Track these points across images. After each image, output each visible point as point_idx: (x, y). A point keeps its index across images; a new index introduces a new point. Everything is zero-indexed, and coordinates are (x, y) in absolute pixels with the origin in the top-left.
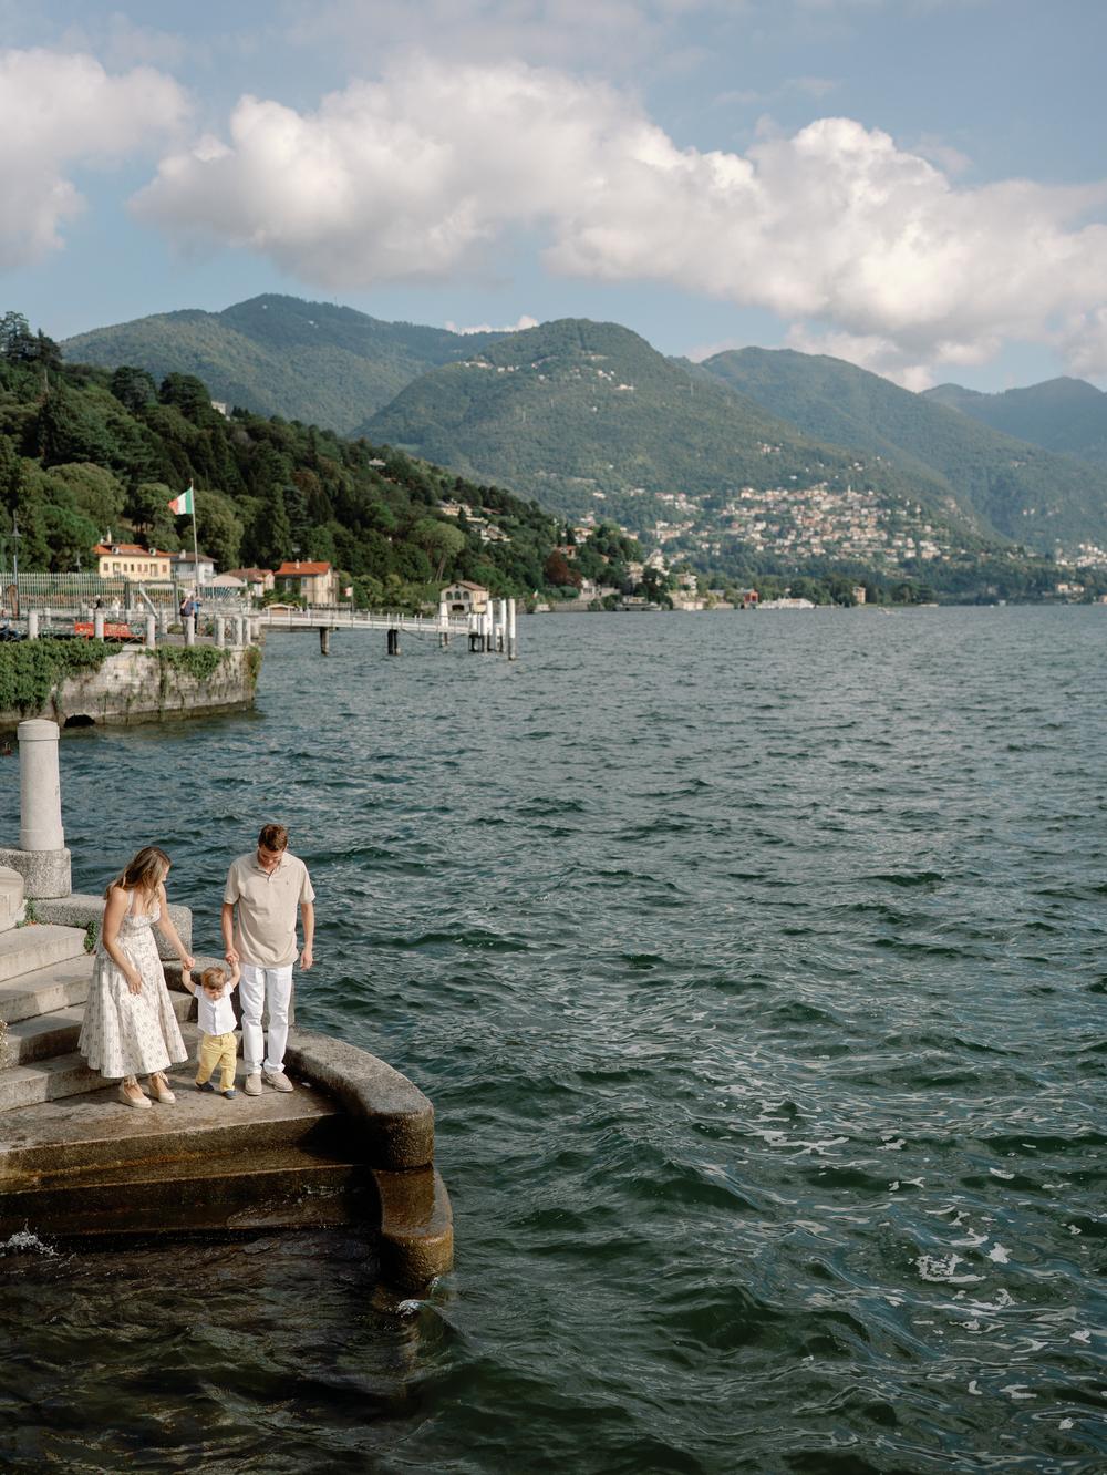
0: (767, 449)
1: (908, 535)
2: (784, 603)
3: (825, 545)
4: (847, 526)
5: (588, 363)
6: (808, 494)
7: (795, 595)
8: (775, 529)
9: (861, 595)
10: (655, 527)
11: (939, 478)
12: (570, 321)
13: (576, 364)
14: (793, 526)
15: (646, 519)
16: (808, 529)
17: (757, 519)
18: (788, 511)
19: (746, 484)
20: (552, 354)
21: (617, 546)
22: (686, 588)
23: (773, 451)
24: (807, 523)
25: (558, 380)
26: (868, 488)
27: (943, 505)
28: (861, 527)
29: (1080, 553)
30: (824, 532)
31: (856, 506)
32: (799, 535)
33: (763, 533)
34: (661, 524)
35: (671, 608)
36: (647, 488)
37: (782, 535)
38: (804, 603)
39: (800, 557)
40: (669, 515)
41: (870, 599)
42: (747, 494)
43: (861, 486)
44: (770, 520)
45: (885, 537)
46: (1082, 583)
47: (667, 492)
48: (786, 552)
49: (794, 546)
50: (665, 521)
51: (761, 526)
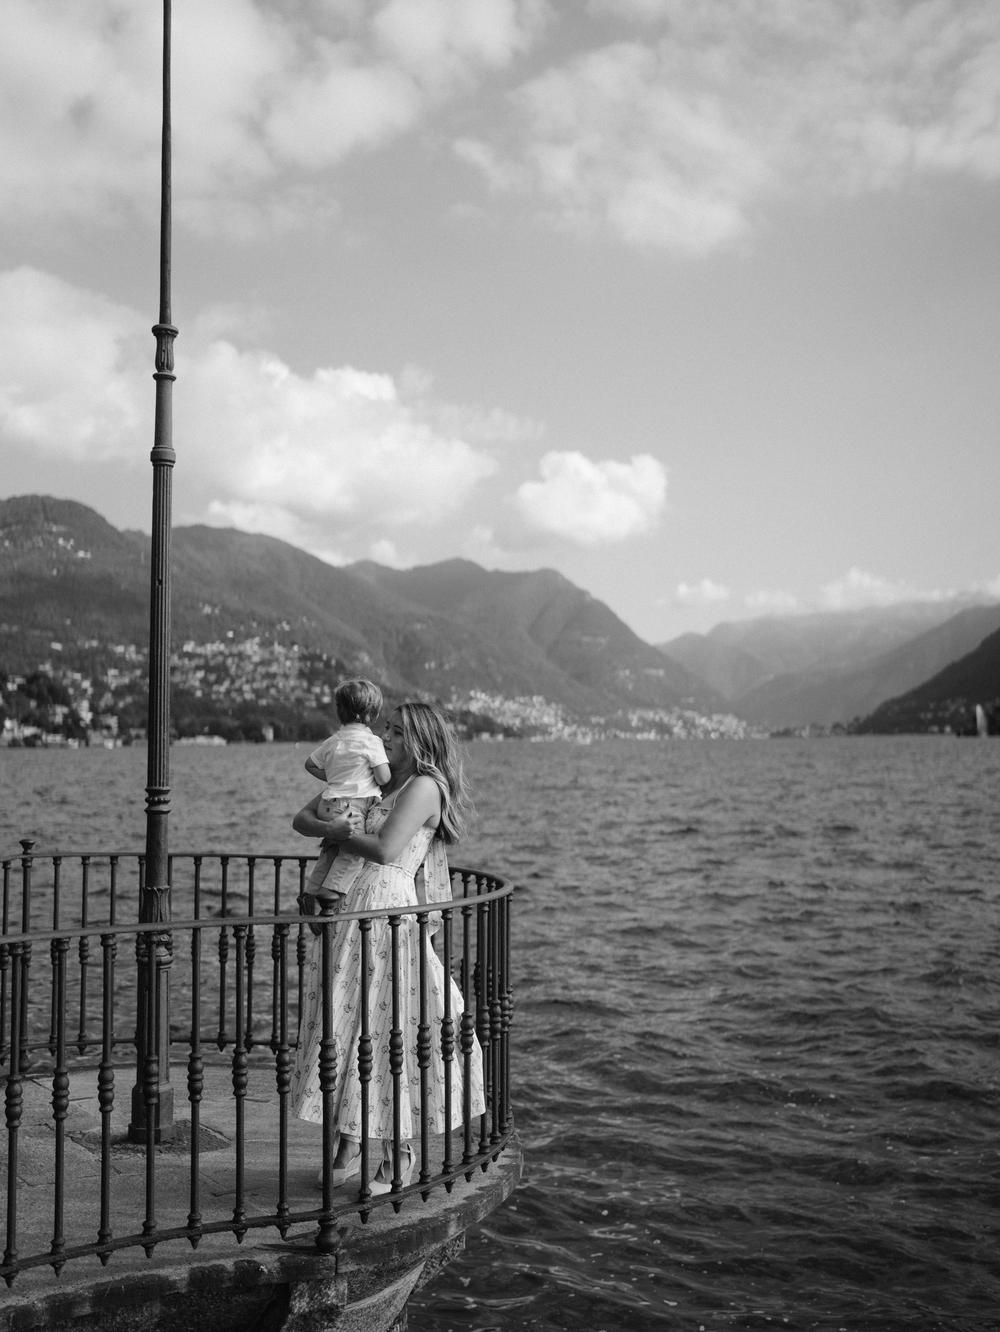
0: (207, 610)
1: (324, 683)
2: (201, 740)
3: (255, 691)
4: (274, 676)
5: (51, 533)
6: (241, 648)
7: (212, 733)
8: (212, 677)
9: (269, 734)
10: (106, 674)
11: (356, 636)
12: (34, 498)
13: (39, 533)
14: (228, 674)
15: (99, 668)
16: (240, 677)
17: (198, 668)
18: (224, 662)
19: (188, 638)
20: (17, 523)
21: (45, 692)
22: (108, 728)
23: (213, 611)
24: (240, 673)
25: (22, 546)
26: (293, 644)
27: (357, 658)
28: (286, 676)
29: (471, 698)
30: (254, 680)
31: (282, 659)
32: (233, 682)
33: (204, 681)
34: (112, 672)
35: (87, 744)
36: (101, 639)
37: (219, 681)
38: (218, 741)
39: (233, 701)
40: (121, 664)
41: (278, 737)
42: (189, 647)
43: (287, 642)
44: (207, 668)
45: (305, 684)
46: (464, 722)
47: (119, 643)
48: (221, 696)
49: (228, 692)
50: (116, 668)
51: (200, 674)
